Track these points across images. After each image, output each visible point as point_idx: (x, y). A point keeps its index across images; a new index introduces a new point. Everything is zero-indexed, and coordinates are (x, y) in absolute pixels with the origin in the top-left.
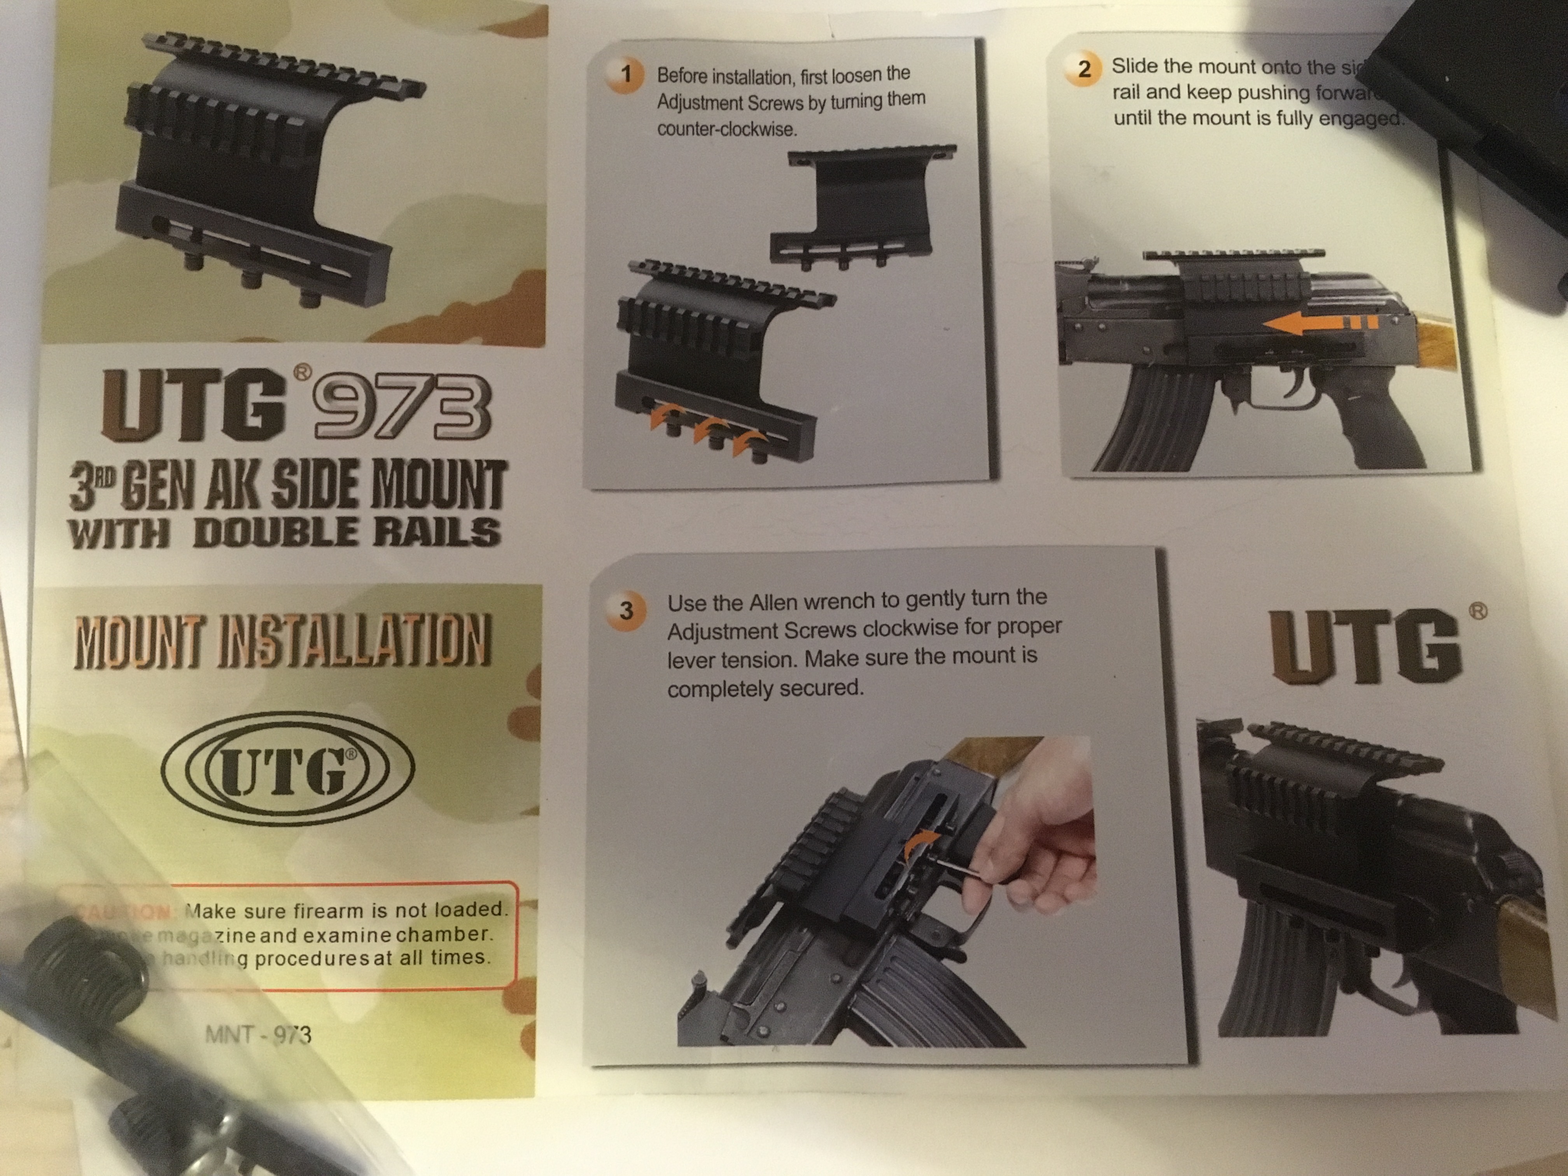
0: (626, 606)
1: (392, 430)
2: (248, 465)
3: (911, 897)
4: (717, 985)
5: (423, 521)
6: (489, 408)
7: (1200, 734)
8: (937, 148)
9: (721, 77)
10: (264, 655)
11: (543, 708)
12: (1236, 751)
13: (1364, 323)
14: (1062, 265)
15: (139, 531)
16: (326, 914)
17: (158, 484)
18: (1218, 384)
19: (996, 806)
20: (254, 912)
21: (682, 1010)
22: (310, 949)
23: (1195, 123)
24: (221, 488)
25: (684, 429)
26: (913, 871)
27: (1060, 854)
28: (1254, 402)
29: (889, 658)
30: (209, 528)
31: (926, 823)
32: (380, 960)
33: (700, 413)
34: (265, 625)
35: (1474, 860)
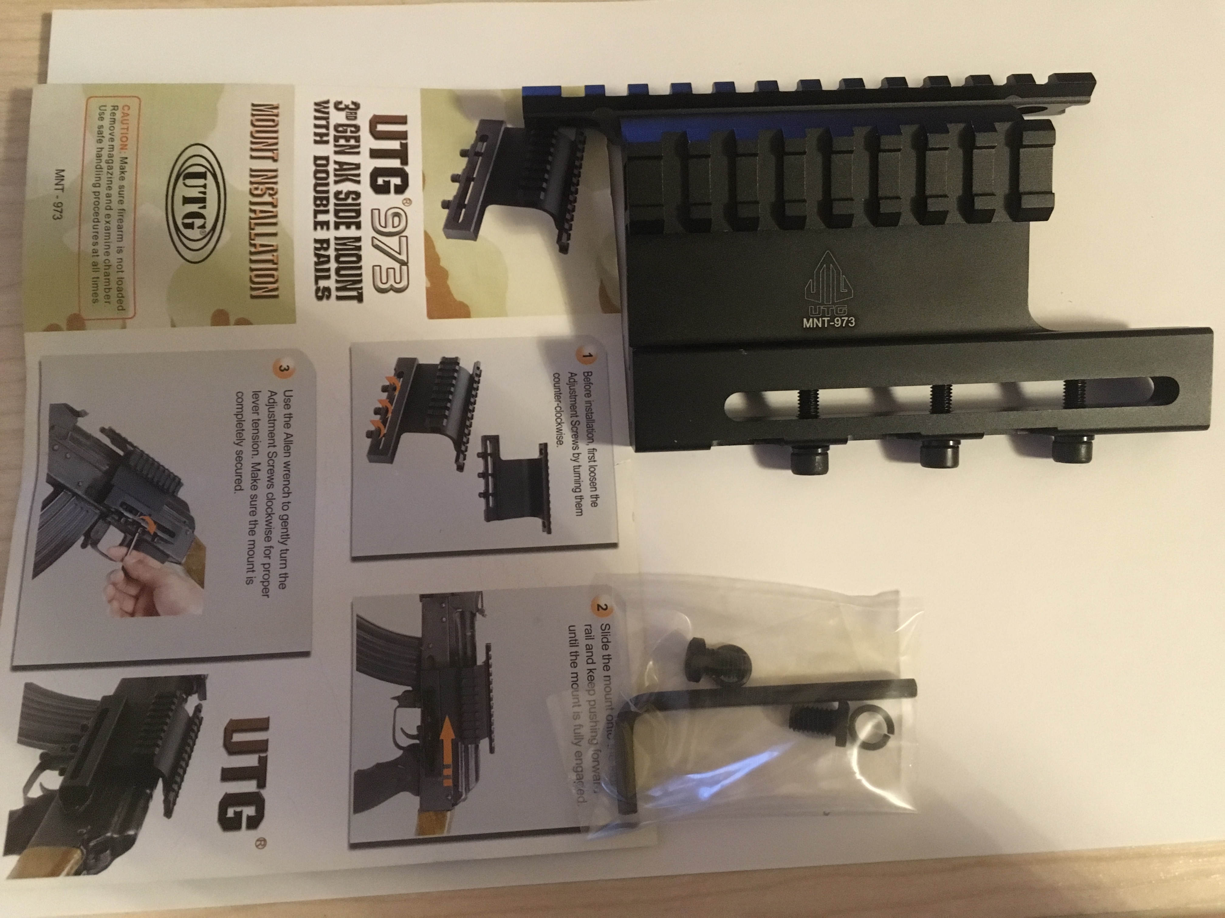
0: (287, 368)
1: (377, 245)
2: (357, 179)
3: (120, 519)
4: (81, 423)
5: (328, 261)
6: (391, 292)
7: (200, 676)
8: (550, 523)
9: (589, 405)
10: (257, 189)
11: (228, 327)
12: (187, 697)
13: (447, 777)
14: (480, 596)
15: (323, 131)
16: (120, 224)
17: (347, 139)
18: (410, 688)
19: (167, 563)
20: (122, 190)
21: (68, 406)
22: (102, 217)
23: (572, 673)
24: (345, 167)
25: (386, 394)
26: (134, 521)
27: (136, 598)
28: (398, 709)
29: (253, 506)
30: (324, 162)
31: (160, 527)
32: (95, 252)
33: (394, 402)
34: (272, 189)
35: (109, 834)
